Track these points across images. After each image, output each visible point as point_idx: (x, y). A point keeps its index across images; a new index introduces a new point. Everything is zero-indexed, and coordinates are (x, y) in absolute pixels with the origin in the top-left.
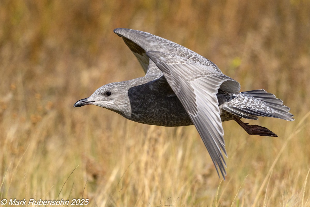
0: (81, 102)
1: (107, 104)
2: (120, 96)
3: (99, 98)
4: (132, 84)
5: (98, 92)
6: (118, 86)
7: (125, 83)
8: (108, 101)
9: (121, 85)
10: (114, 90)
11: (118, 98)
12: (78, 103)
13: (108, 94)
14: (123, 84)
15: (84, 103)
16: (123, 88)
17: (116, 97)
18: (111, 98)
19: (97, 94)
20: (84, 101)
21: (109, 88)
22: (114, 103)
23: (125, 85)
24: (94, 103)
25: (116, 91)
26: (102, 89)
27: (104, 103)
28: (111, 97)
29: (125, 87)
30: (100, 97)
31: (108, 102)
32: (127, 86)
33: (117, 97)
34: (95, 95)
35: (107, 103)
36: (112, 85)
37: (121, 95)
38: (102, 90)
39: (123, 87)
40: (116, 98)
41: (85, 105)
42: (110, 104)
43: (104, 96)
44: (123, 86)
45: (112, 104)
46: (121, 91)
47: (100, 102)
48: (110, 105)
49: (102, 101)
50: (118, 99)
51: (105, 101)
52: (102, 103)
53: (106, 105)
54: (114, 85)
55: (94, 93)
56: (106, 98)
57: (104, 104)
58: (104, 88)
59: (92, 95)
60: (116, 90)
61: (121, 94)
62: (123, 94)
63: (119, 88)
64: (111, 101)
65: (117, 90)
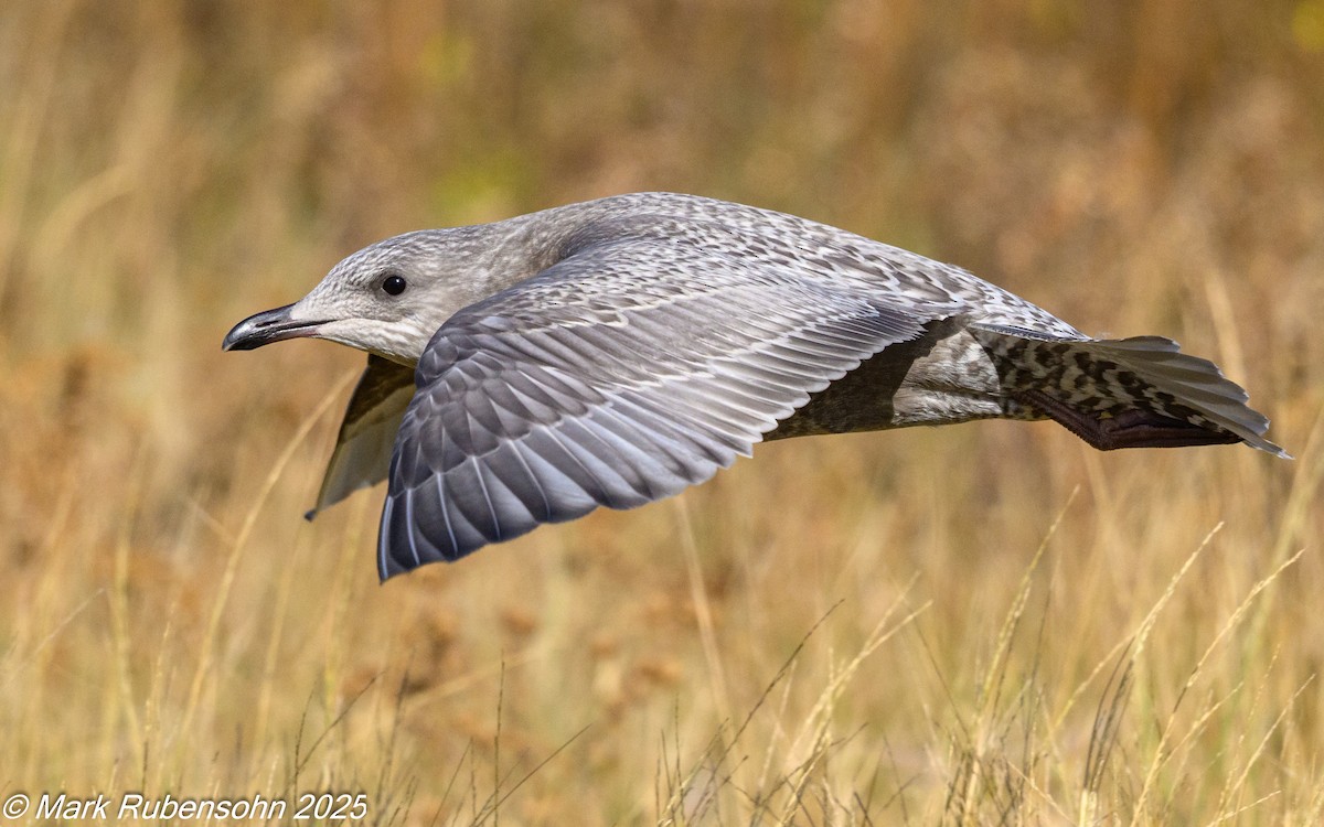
0: (258, 326)
1: (389, 336)
2: (451, 298)
3: (346, 306)
4: (509, 236)
5: (344, 274)
6: (442, 246)
7: (476, 234)
8: (389, 320)
9: (454, 245)
10: (420, 266)
11: (439, 306)
12: (246, 328)
13: (392, 286)
14: (467, 239)
15: (272, 330)
16: (464, 258)
17: (430, 299)
18: (404, 306)
19: (336, 285)
20: (274, 318)
21: (395, 258)
22: (423, 331)
23: (474, 243)
24: (322, 330)
25: (429, 273)
26: (363, 263)
27: (374, 331)
28: (404, 301)
29: (477, 251)
30: (350, 301)
31: (391, 326)
32: (484, 247)
33: (437, 300)
34: (330, 289)
35: (388, 331)
36: (410, 240)
37: (455, 292)
38: (363, 267)
39: (466, 253)
40: (431, 308)
41: (279, 338)
42: (401, 333)
43: (372, 296)
44: (464, 249)
45: (411, 338)
46: (454, 273)
47: (350, 326)
48: (402, 339)
49: (363, 322)
50: (440, 311)
51: (378, 322)
52: (363, 331)
53: (380, 340)
54: (418, 244)
55: (324, 282)
56: (380, 306)
57: (371, 334)
58: (374, 256)
59: (314, 291)
60: (429, 265)
61: (454, 284)
62: (464, 286)
63: (444, 258)
64: (404, 320)
65: (435, 266)
